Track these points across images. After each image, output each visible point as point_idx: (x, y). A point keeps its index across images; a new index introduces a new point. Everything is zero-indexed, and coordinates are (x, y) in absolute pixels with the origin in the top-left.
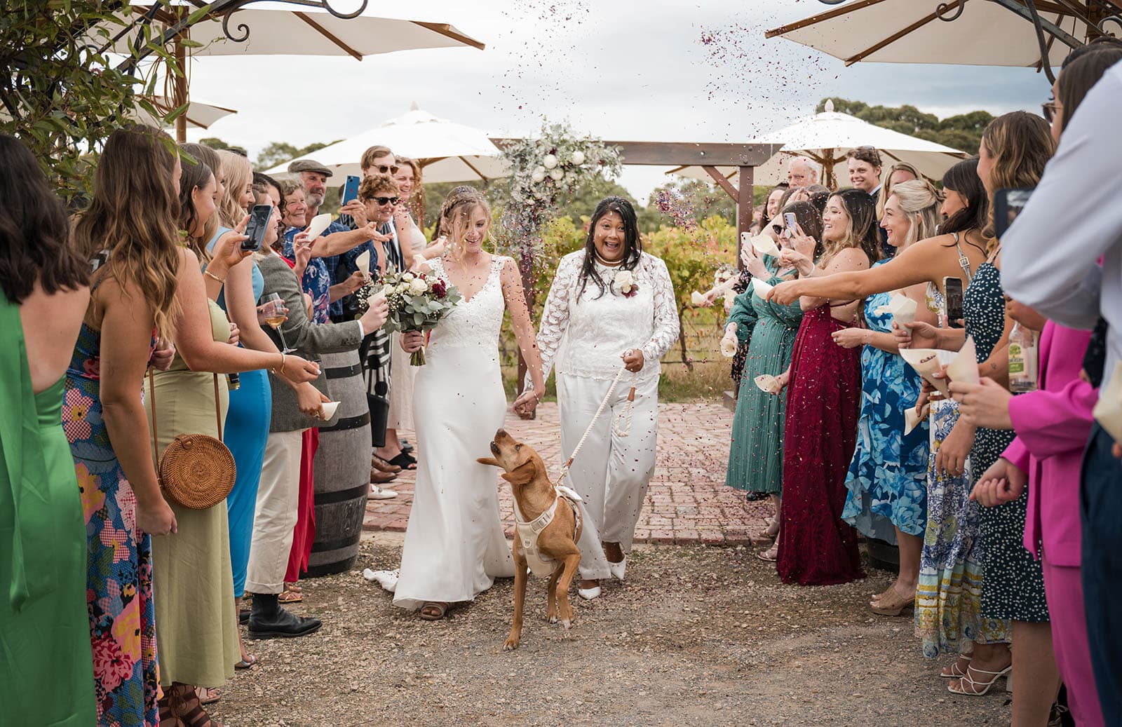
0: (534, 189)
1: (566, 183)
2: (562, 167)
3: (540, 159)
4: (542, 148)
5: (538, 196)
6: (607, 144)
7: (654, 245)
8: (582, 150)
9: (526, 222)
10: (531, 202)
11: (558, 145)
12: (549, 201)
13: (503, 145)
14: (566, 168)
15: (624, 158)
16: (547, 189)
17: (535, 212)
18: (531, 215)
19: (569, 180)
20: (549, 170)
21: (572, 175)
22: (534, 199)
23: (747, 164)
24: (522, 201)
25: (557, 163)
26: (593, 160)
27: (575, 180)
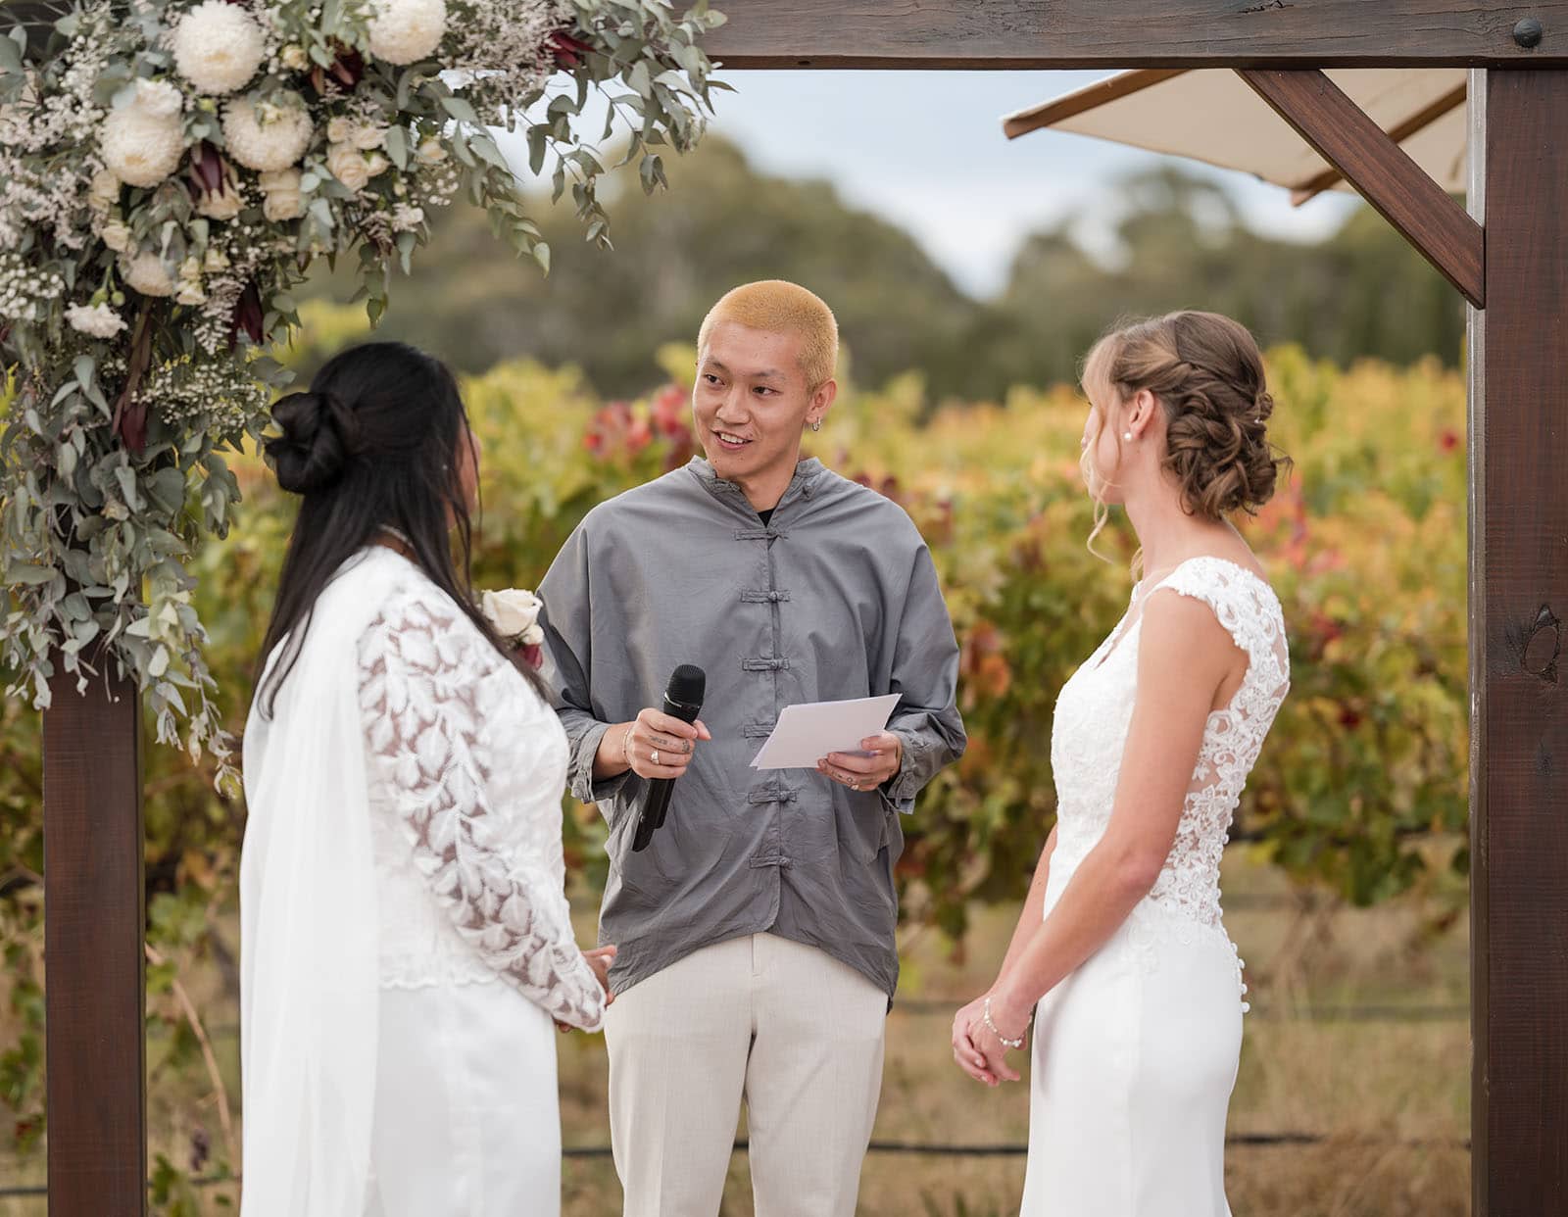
0: (116, 234)
1: (324, 190)
2: (302, 82)
3: (151, 32)
5: (148, 275)
7: (963, 528)
9: (67, 458)
10: (98, 319)
12: (220, 309)
15: (717, 18)
16: (200, 228)
17: (134, 382)
18: (104, 407)
19: (351, 170)
20: (206, 104)
21: (370, 135)
22: (119, 298)
23: (1536, 53)
24: (31, 313)
25: (259, 55)
26: (504, 28)
27: (393, 168)
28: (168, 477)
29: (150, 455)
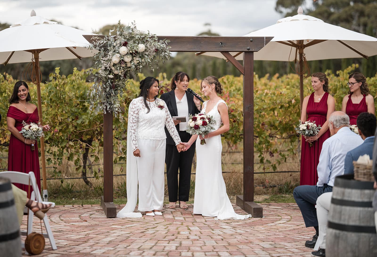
0: (113, 68)
1: (134, 64)
2: (131, 54)
3: (117, 49)
4: (118, 42)
5: (116, 72)
6: (160, 38)
8: (143, 43)
9: (108, 89)
10: (111, 76)
11: (128, 40)
12: (122, 75)
13: (93, 40)
14: (134, 55)
15: (170, 47)
16: (122, 68)
17: (114, 82)
18: (111, 85)
19: (136, 62)
20: (123, 56)
21: (137, 59)
22: (113, 74)
23: (249, 51)
24: (105, 76)
25: (127, 51)
26: (151, 49)
27: (140, 62)
28: (116, 91)
29: (115, 89)
